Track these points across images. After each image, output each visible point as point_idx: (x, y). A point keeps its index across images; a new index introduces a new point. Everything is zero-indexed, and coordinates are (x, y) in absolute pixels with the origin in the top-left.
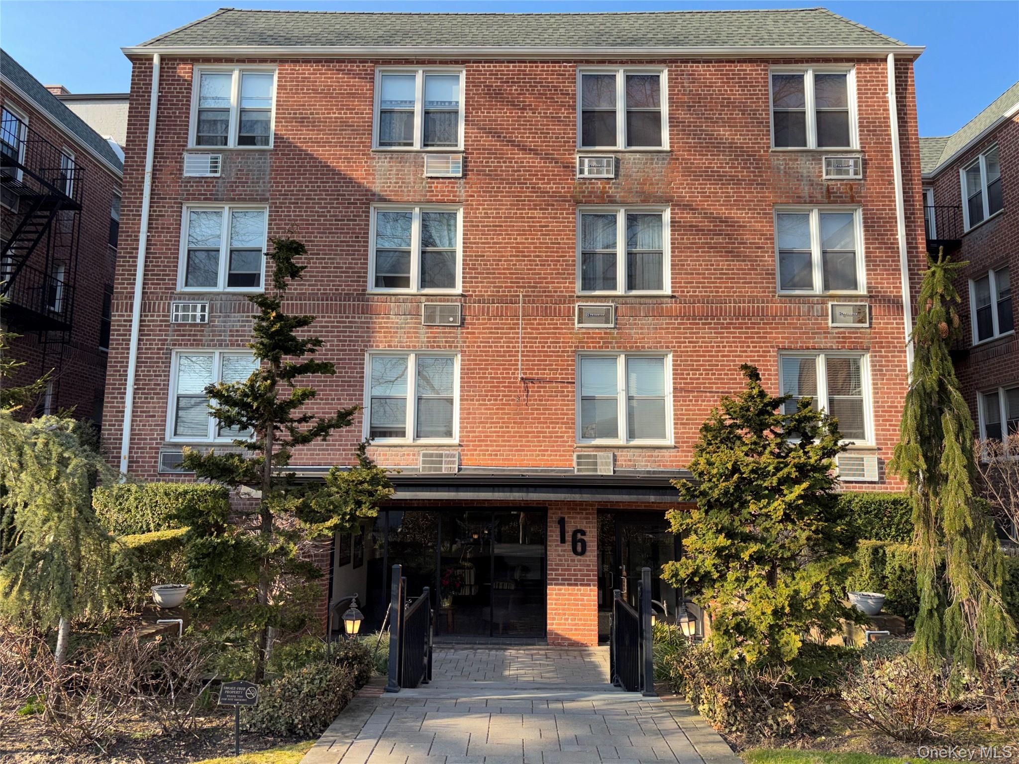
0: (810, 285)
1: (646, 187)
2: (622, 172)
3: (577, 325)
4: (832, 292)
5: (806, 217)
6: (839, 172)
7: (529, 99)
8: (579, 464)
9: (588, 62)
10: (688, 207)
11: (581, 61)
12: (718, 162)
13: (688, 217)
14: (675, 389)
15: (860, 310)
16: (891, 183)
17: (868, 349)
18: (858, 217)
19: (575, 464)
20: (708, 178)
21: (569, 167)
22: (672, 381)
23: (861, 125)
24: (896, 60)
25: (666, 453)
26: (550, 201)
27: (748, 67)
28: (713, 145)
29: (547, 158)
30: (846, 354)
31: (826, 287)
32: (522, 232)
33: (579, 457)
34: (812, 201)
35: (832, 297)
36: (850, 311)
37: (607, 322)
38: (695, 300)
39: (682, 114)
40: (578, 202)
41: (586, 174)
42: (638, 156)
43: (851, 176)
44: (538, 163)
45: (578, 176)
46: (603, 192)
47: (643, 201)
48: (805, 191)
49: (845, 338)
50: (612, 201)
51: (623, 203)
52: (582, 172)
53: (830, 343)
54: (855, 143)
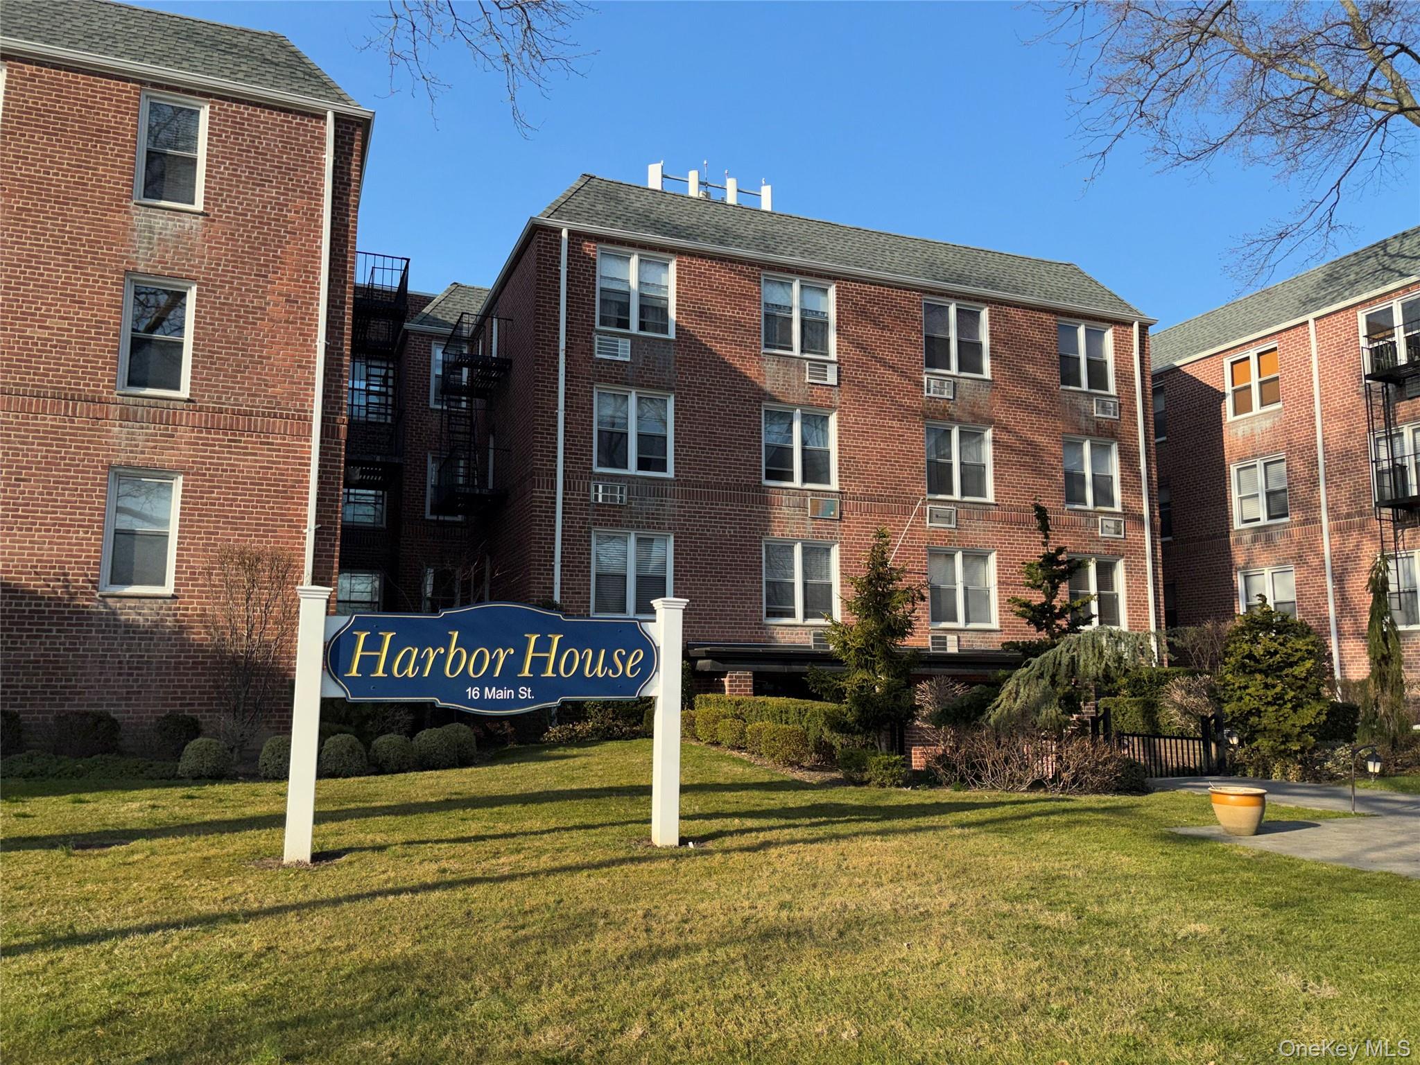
0: (1084, 502)
1: (975, 409)
2: (958, 395)
3: (928, 524)
4: (1099, 508)
5: (1081, 445)
6: (1104, 413)
7: (888, 321)
8: (933, 644)
9: (931, 293)
10: (1005, 429)
11: (925, 292)
12: (1025, 393)
13: (1005, 437)
14: (999, 582)
15: (1118, 523)
16: (1136, 425)
17: (1122, 556)
18: (1115, 448)
19: (930, 644)
20: (1019, 406)
21: (919, 384)
22: (996, 576)
23: (1117, 376)
24: (1140, 326)
25: (994, 635)
26: (906, 414)
27: (1044, 316)
28: (1022, 378)
29: (903, 374)
30: (1109, 559)
31: (1095, 504)
32: (885, 439)
33: (933, 638)
34: (1088, 434)
35: (1102, 512)
36: (1112, 524)
37: (950, 523)
38: (1011, 508)
39: (999, 349)
40: (926, 417)
41: (931, 394)
42: (969, 381)
43: (1112, 416)
44: (896, 379)
45: (926, 394)
46: (945, 410)
47: (973, 421)
48: (1083, 423)
49: (1108, 544)
50: (952, 419)
51: (959, 421)
52: (928, 391)
53: (1100, 549)
54: (1112, 390)
